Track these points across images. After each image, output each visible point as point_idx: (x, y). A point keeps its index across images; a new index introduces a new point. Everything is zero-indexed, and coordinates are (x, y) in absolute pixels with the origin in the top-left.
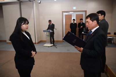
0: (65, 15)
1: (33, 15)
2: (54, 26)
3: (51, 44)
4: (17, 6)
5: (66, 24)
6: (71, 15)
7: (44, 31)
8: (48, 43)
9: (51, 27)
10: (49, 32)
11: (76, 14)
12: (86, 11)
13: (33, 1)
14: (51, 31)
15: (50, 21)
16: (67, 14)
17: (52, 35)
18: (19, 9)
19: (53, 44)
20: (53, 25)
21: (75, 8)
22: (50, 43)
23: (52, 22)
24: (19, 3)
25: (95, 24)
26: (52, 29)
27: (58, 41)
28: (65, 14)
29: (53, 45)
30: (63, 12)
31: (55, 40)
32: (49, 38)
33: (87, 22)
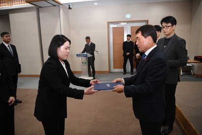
0: (113, 28)
1: (60, 29)
2: (95, 47)
3: (89, 76)
4: (33, 14)
5: (114, 44)
6: (123, 28)
7: (77, 55)
8: (85, 75)
9: (90, 48)
10: (86, 56)
11: (131, 27)
12: (147, 21)
13: (59, 6)
14: (89, 55)
15: (88, 38)
16: (116, 26)
17: (91, 62)
18: (36, 20)
19: (94, 76)
20: (93, 46)
21: (128, 16)
22: (88, 74)
23: (92, 41)
24: (36, 9)
25: (150, 42)
26: (92, 51)
27: (101, 73)
28: (112, 26)
29: (92, 78)
30: (109, 23)
31: (96, 69)
32: (86, 67)
33: (137, 38)
